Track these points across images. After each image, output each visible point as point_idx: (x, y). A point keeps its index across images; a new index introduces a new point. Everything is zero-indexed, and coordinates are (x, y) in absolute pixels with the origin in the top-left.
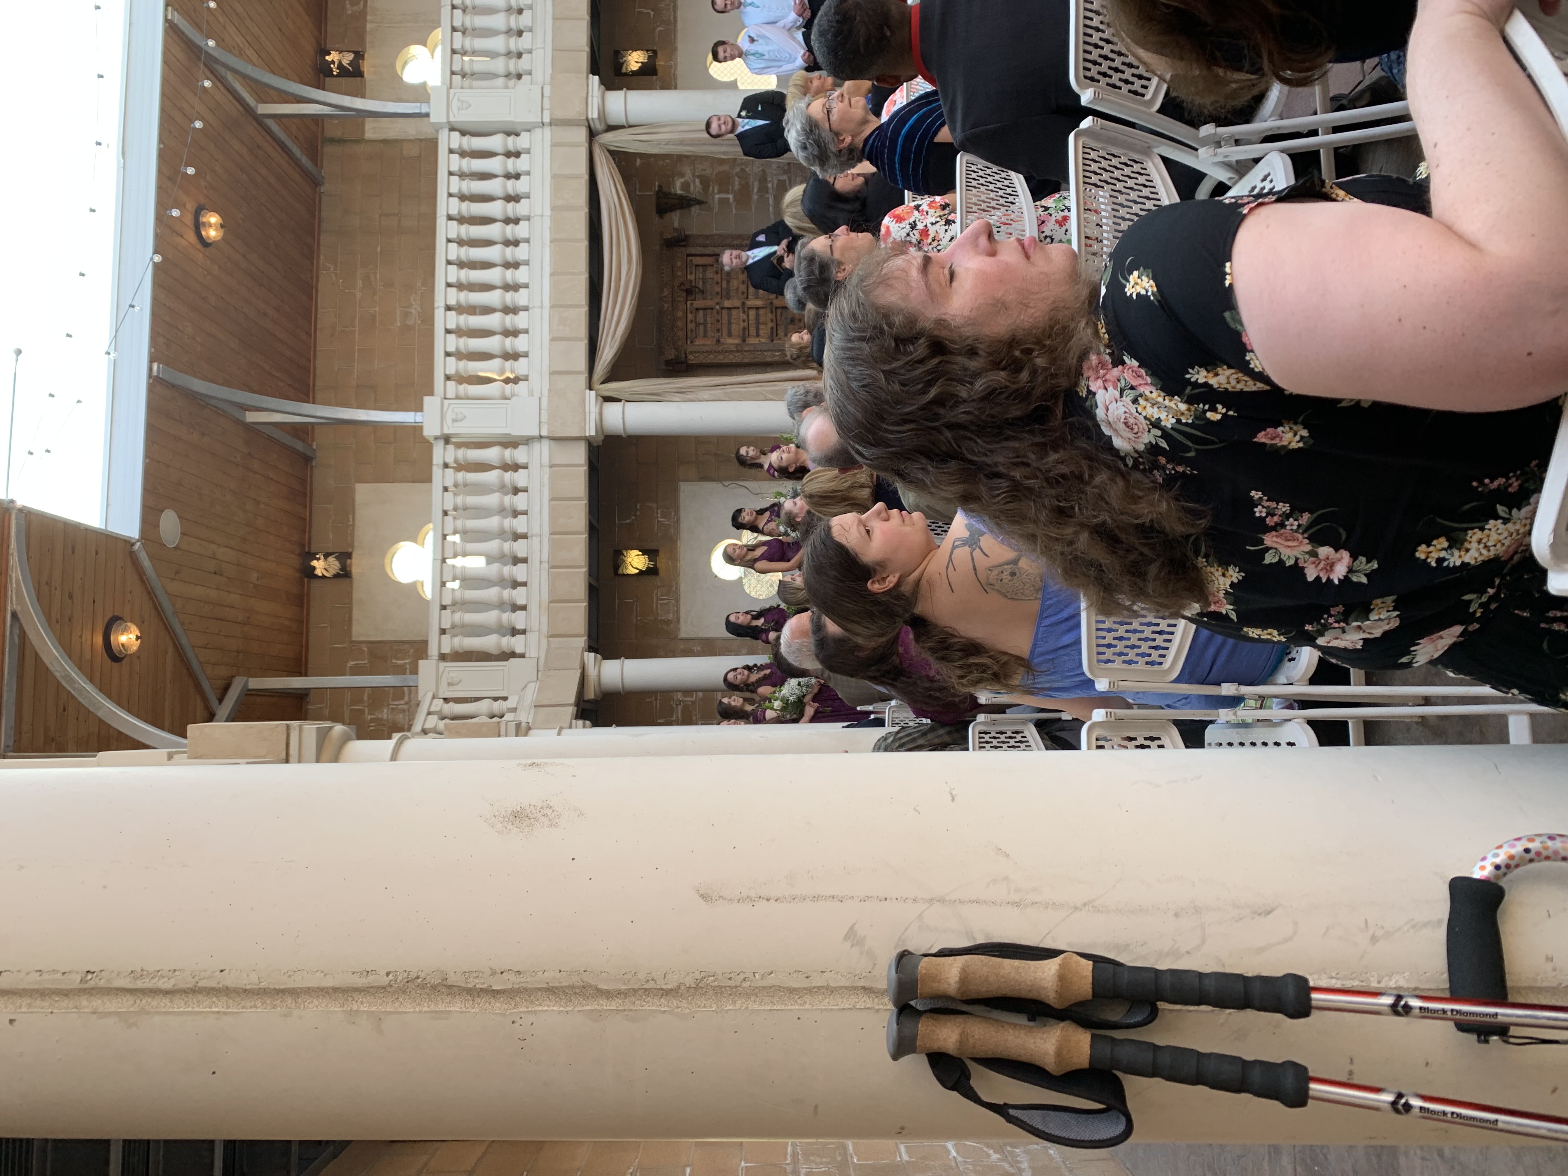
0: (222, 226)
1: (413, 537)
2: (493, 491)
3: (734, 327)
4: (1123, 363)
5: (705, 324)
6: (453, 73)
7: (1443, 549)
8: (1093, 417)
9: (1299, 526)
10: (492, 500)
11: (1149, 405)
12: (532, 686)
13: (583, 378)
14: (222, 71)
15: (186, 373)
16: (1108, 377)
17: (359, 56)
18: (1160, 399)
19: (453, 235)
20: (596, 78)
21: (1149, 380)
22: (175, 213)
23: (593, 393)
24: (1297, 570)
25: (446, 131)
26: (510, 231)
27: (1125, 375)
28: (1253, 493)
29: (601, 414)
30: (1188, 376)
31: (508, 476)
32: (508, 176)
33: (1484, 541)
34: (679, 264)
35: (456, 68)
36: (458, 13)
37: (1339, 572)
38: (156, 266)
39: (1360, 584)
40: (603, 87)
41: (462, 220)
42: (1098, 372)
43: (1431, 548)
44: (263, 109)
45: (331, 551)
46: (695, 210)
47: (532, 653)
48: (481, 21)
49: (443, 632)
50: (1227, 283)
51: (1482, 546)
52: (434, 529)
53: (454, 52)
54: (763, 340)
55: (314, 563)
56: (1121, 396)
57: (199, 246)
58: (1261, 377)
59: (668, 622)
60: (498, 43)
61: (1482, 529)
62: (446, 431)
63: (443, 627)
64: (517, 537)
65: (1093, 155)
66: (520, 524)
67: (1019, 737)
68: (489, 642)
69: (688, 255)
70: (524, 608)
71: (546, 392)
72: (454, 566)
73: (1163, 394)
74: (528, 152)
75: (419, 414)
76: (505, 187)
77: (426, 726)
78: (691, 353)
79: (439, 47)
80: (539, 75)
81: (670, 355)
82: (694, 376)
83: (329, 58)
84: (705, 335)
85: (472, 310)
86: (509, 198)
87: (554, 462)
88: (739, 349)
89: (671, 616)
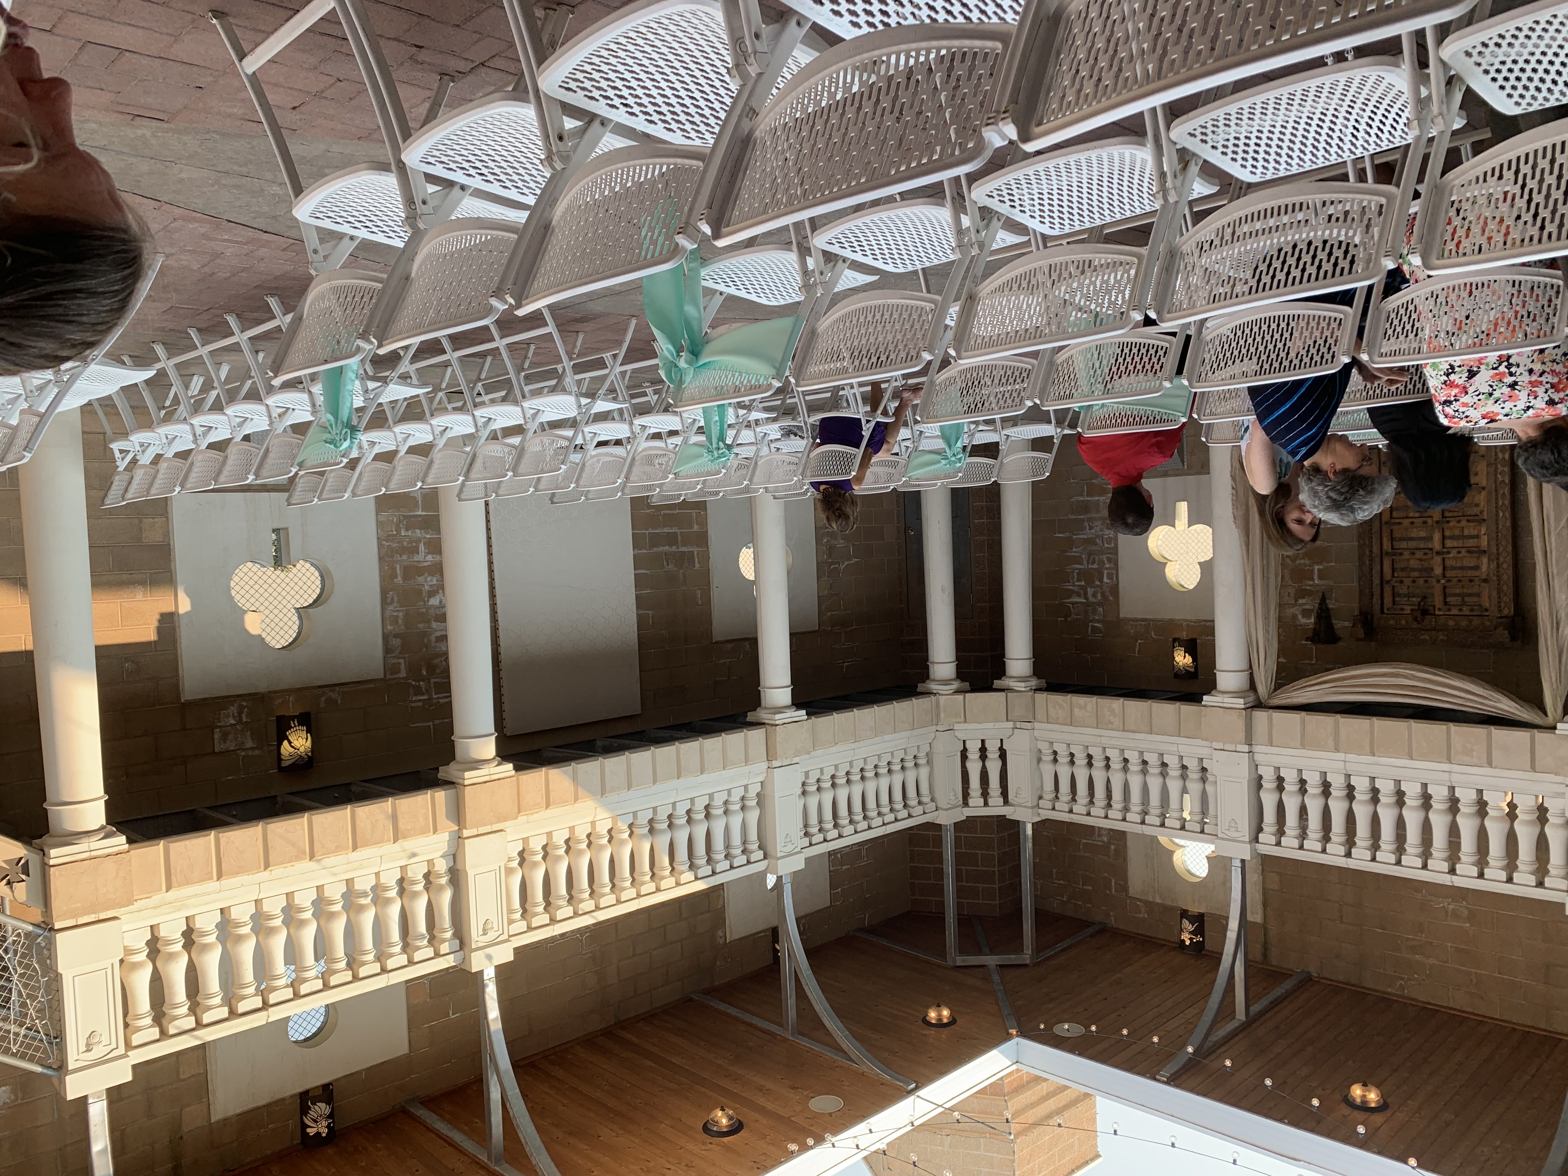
0: (1365, 1085)
3: (1470, 562)
5: (1463, 595)
6: (1202, 832)
13: (1540, 736)
14: (1208, 1044)
17: (1184, 914)
19: (1367, 854)
20: (1206, 698)
22: (1361, 1129)
23: (1559, 725)
25: (1258, 846)
26: (1362, 795)
32: (1303, 791)
34: (1392, 622)
35: (1197, 828)
36: (1148, 819)
38: (1421, 1165)
40: (1214, 692)
41: (1350, 843)
44: (1241, 1014)
46: (1331, 604)
48: (1155, 798)
53: (1183, 828)
54: (1483, 530)
57: (1388, 1113)
60: (1174, 786)
69: (1382, 612)
74: (1278, 769)
76: (1314, 795)
78: (1500, 611)
79: (1177, 841)
80: (1204, 752)
81: (1503, 635)
82: (1535, 609)
83: (1188, 943)
84: (1477, 595)
85: (1454, 845)
86: (1326, 793)
88: (1495, 558)
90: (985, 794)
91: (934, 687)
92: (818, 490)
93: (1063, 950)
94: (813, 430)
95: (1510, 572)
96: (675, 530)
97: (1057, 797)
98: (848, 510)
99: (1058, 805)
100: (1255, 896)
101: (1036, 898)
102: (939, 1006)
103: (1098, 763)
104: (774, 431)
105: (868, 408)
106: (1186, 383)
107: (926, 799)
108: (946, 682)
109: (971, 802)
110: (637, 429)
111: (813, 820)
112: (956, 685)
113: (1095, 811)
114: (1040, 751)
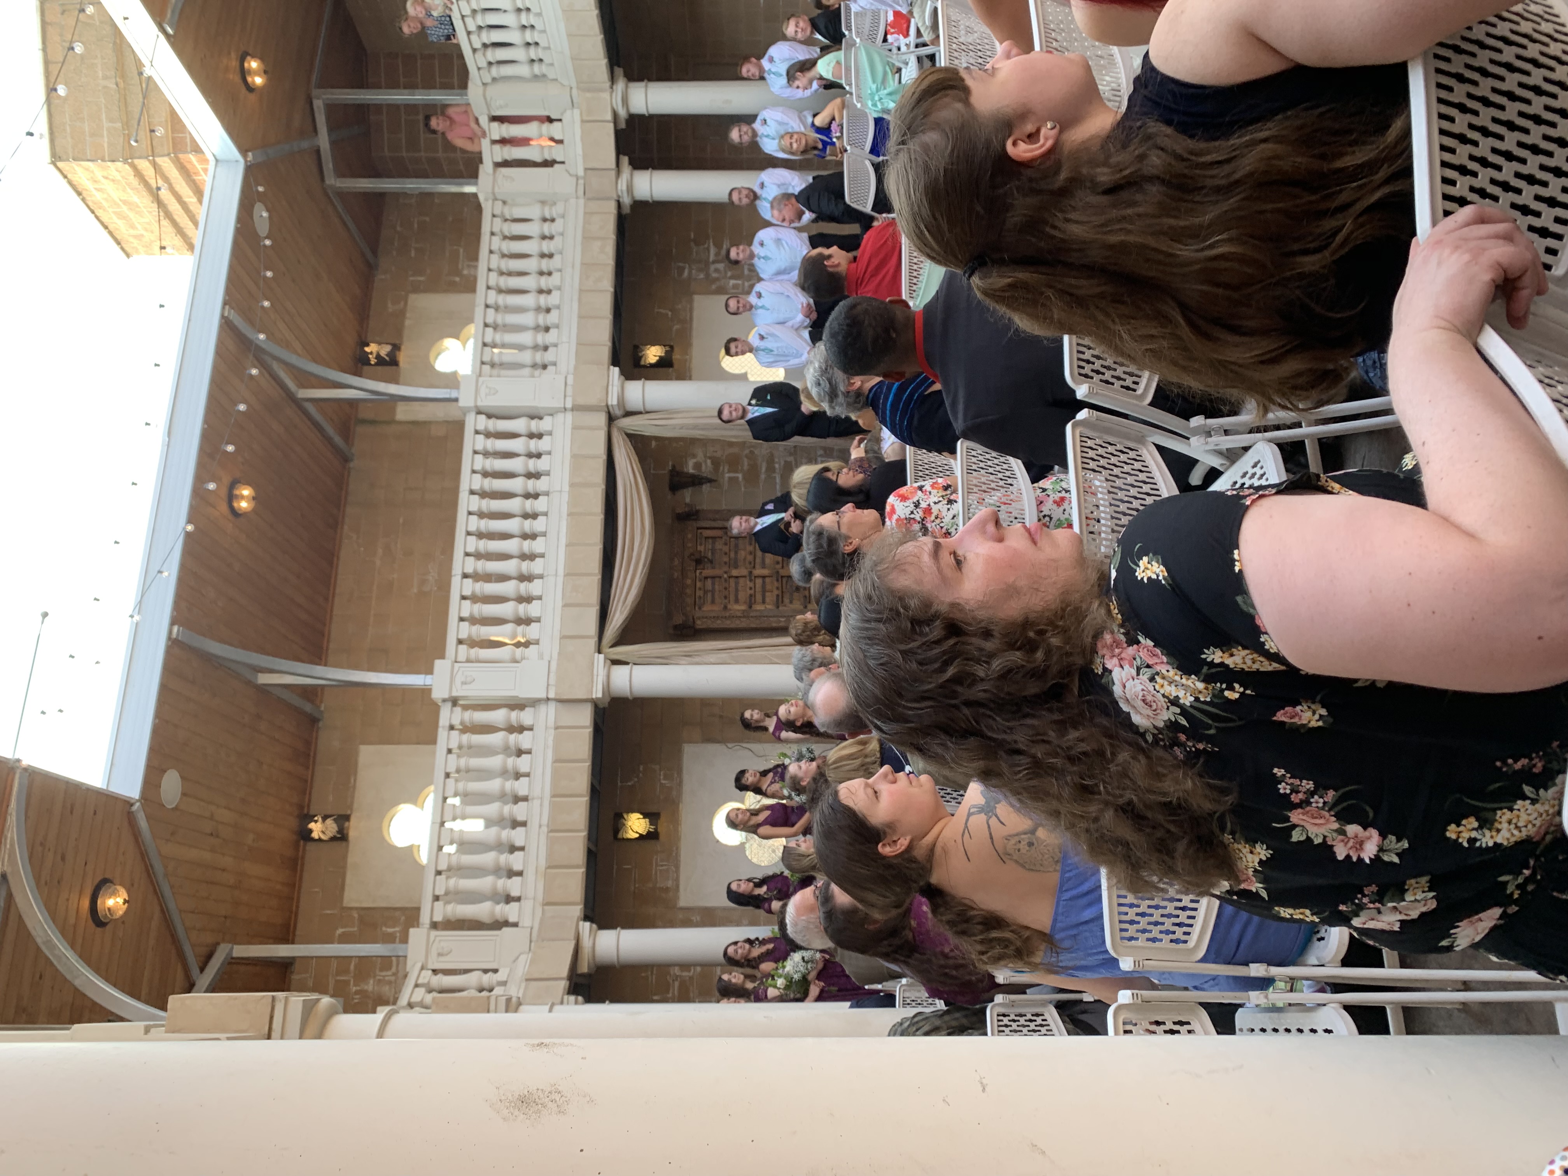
0: (254, 498)
1: (414, 798)
2: (497, 753)
3: (742, 596)
4: (1138, 642)
5: (713, 591)
6: (483, 363)
7: (1473, 829)
8: (1110, 693)
9: (1325, 803)
10: (495, 762)
11: (1166, 683)
12: (523, 959)
13: (593, 642)
14: (268, 359)
15: (204, 635)
16: (1123, 655)
17: (396, 347)
18: (1177, 678)
19: (474, 508)
20: (617, 369)
21: (1165, 659)
22: (212, 486)
23: (602, 656)
24: (1326, 848)
25: (473, 414)
26: (530, 505)
27: (1141, 654)
28: (1276, 770)
29: (608, 676)
30: (1203, 656)
31: (513, 738)
32: (530, 455)
33: (1514, 821)
34: (689, 536)
35: (486, 358)
36: (491, 312)
37: (1369, 851)
38: (188, 535)
39: (1392, 863)
40: (623, 378)
41: (483, 494)
42: (1113, 651)
43: (1461, 828)
44: (303, 393)
45: (329, 813)
46: (706, 487)
47: (526, 923)
48: (512, 319)
49: (437, 898)
50: (1237, 569)
51: (1512, 826)
52: (435, 791)
53: (485, 345)
54: (769, 607)
55: (312, 825)
56: (1138, 674)
57: (230, 517)
58: (1276, 657)
59: (667, 890)
60: (526, 338)
61: (1511, 810)
62: (455, 694)
63: (437, 893)
64: (517, 799)
65: (1090, 443)
66: (521, 787)
67: (1039, 1020)
68: (482, 910)
69: (698, 528)
70: (520, 874)
71: (555, 656)
72: (452, 830)
73: (1180, 673)
74: (550, 433)
75: (429, 677)
76: (526, 465)
77: (413, 1000)
78: (699, 618)
79: (471, 340)
80: (563, 366)
81: (679, 620)
82: (701, 640)
83: (367, 349)
84: (713, 602)
85: (488, 578)
86: (530, 475)
87: (560, 724)
88: (745, 615)
89: (670, 884)
91: (621, 85)
93: (343, 221)
95: (733, 626)
97: (506, 220)
99: (497, 221)
100: (421, 413)
101: (397, 195)
102: (265, 72)
103: (545, 264)
107: (494, 71)
108: (625, 101)
112: (622, 113)
113: (495, 258)
114: (555, 204)
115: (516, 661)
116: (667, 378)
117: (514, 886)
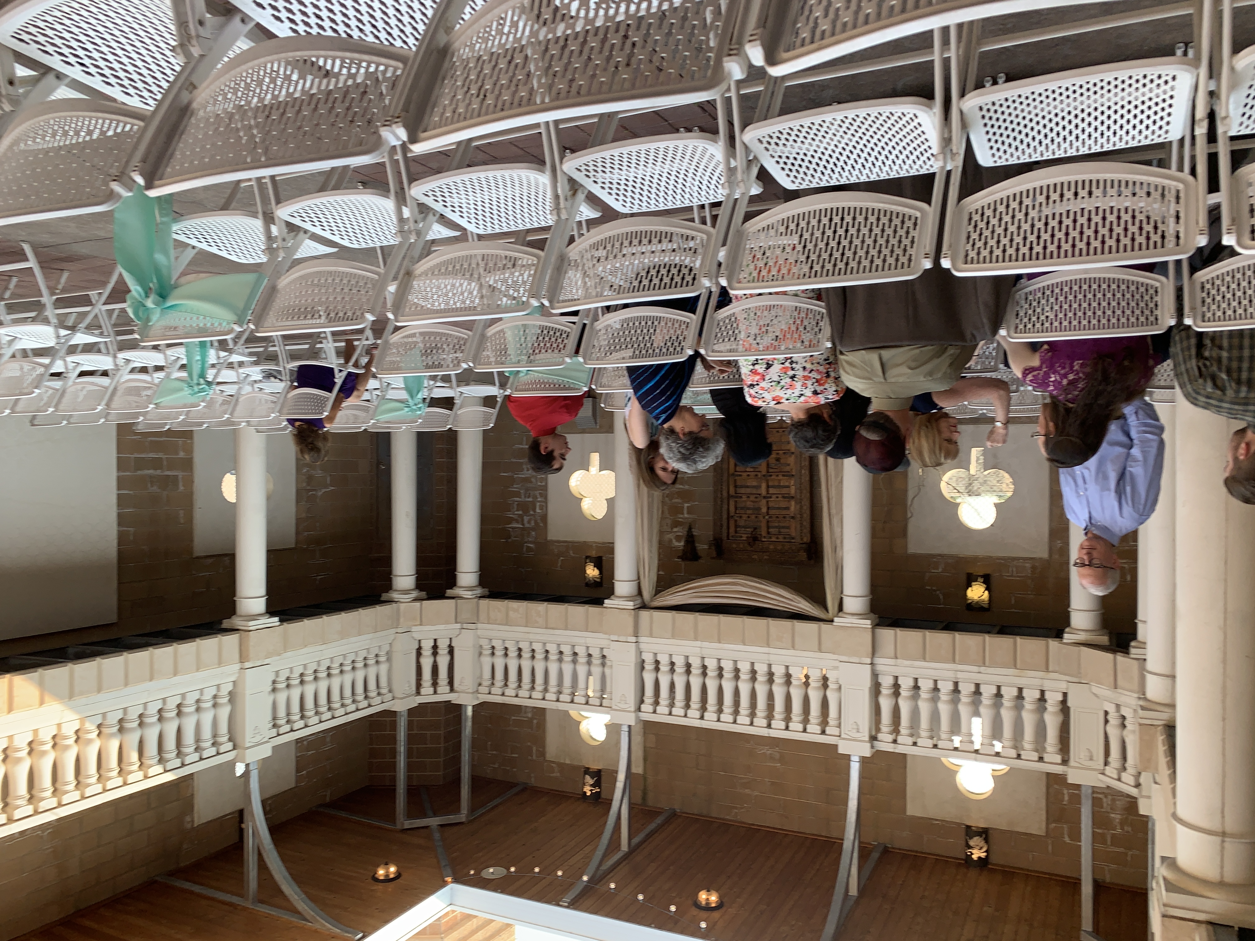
0: (708, 891)
1: (952, 773)
2: (917, 705)
3: (783, 504)
5: (779, 527)
6: (601, 705)
10: (924, 707)
12: (1095, 690)
13: (824, 626)
14: (600, 872)
15: (820, 937)
17: (587, 771)
19: (714, 717)
20: (606, 601)
22: (703, 925)
23: (836, 619)
25: (641, 714)
26: (712, 673)
29: (853, 614)
31: (904, 693)
32: (672, 671)
34: (734, 546)
35: (597, 703)
36: (562, 697)
40: (612, 597)
41: (703, 709)
44: (625, 846)
45: (964, 843)
46: (695, 532)
47: (1063, 686)
48: (567, 681)
49: (1041, 759)
52: (948, 756)
53: (587, 703)
54: (792, 482)
55: (975, 857)
57: (723, 910)
59: (1034, 568)
60: (582, 670)
62: (867, 738)
63: (1036, 759)
64: (956, 690)
66: (946, 687)
68: (1052, 721)
69: (728, 539)
70: (1020, 690)
71: (834, 657)
72: (981, 744)
74: (655, 655)
75: (853, 758)
76: (680, 674)
77: (1132, 783)
78: (802, 539)
79: (583, 713)
80: (604, 643)
81: (803, 556)
82: (822, 538)
83: (589, 793)
84: (788, 528)
85: (770, 707)
86: (688, 672)
87: (892, 653)
88: (799, 502)
89: (1028, 565)
90: (435, 684)
91: (395, 596)
92: (293, 425)
93: (492, 809)
94: (291, 375)
95: (808, 512)
96: (160, 455)
97: (493, 684)
98: (320, 444)
99: (494, 690)
100: (638, 753)
101: (473, 767)
102: (386, 864)
103: (526, 655)
104: (256, 372)
105: (342, 361)
106: (581, 360)
107: (384, 691)
108: (406, 592)
109: (423, 691)
110: (121, 362)
111: (282, 712)
112: (415, 594)
113: (522, 693)
114: (481, 646)
115: (840, 688)
116: (612, 562)
117: (1031, 695)
